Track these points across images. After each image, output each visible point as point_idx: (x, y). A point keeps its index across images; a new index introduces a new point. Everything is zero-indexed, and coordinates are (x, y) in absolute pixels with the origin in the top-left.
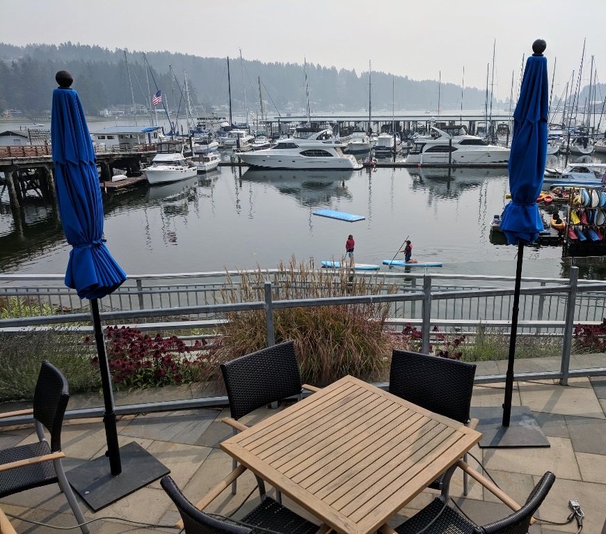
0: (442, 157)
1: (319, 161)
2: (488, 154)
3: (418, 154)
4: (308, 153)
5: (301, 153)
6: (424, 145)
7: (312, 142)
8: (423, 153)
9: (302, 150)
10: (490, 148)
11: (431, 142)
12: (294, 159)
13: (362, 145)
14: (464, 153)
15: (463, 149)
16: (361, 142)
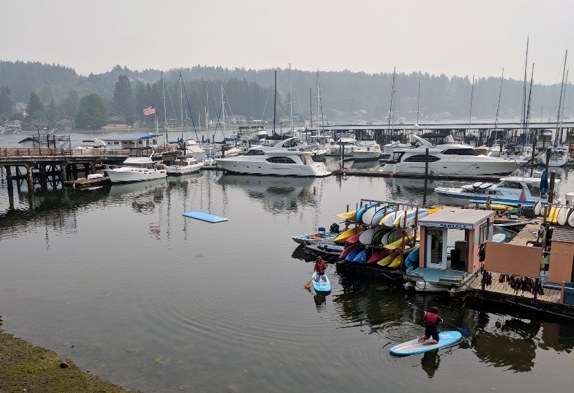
0: (419, 168)
1: (284, 168)
2: (477, 166)
3: (395, 163)
4: (274, 159)
5: (267, 160)
6: (403, 153)
7: (279, 149)
8: (402, 162)
9: (268, 157)
10: (481, 158)
11: (410, 151)
12: (260, 165)
13: (366, 153)
14: (446, 164)
15: (446, 159)
16: (365, 150)
